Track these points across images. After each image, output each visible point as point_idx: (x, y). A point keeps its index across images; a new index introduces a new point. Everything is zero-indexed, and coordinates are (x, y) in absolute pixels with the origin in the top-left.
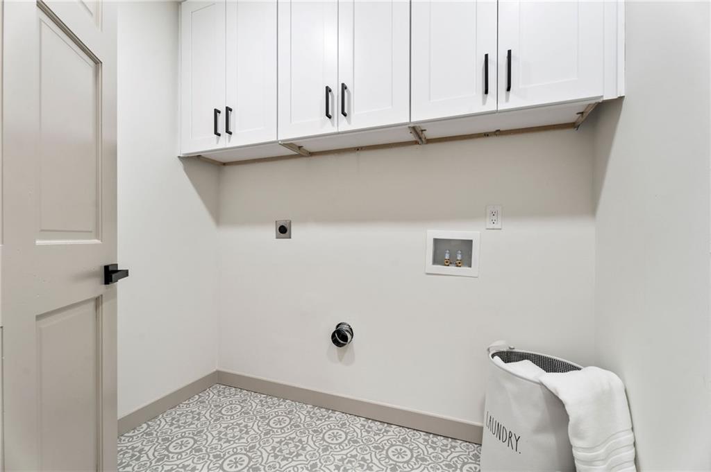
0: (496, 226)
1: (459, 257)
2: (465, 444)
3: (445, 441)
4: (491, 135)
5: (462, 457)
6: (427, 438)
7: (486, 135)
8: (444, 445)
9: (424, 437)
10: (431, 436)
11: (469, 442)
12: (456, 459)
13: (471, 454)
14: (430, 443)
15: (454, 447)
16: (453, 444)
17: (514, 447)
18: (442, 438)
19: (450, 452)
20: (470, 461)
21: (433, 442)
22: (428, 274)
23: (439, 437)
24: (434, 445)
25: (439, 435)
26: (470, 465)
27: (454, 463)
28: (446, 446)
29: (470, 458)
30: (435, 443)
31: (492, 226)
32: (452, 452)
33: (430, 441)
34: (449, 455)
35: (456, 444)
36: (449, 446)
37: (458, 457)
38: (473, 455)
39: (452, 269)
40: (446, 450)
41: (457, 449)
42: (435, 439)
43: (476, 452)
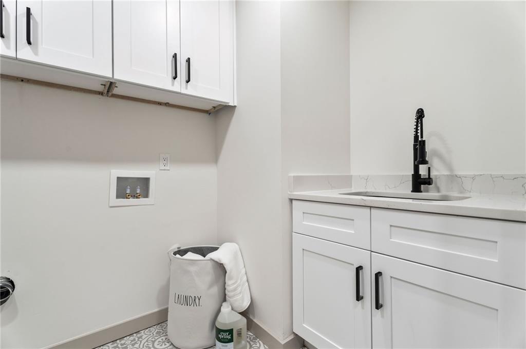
0: (166, 168)
1: (138, 191)
2: (147, 330)
3: (132, 337)
4: (163, 105)
5: (150, 339)
6: (115, 345)
7: (160, 104)
8: (132, 341)
9: (113, 346)
10: (118, 341)
11: (149, 327)
12: (147, 343)
13: (155, 333)
14: (120, 347)
15: (141, 337)
16: (139, 335)
17: (198, 304)
18: (128, 337)
19: (140, 342)
20: (156, 338)
21: (122, 345)
22: (111, 207)
23: (125, 339)
24: (125, 346)
25: (124, 337)
26: (158, 340)
27: (146, 347)
28: (134, 340)
29: (156, 336)
30: (124, 344)
31: (163, 168)
32: (141, 342)
33: (119, 346)
34: (140, 345)
35: (140, 335)
36: (137, 339)
37: (147, 341)
38: (156, 334)
39: (132, 201)
40: (136, 343)
41: (143, 337)
42: (123, 342)
43: (157, 330)
